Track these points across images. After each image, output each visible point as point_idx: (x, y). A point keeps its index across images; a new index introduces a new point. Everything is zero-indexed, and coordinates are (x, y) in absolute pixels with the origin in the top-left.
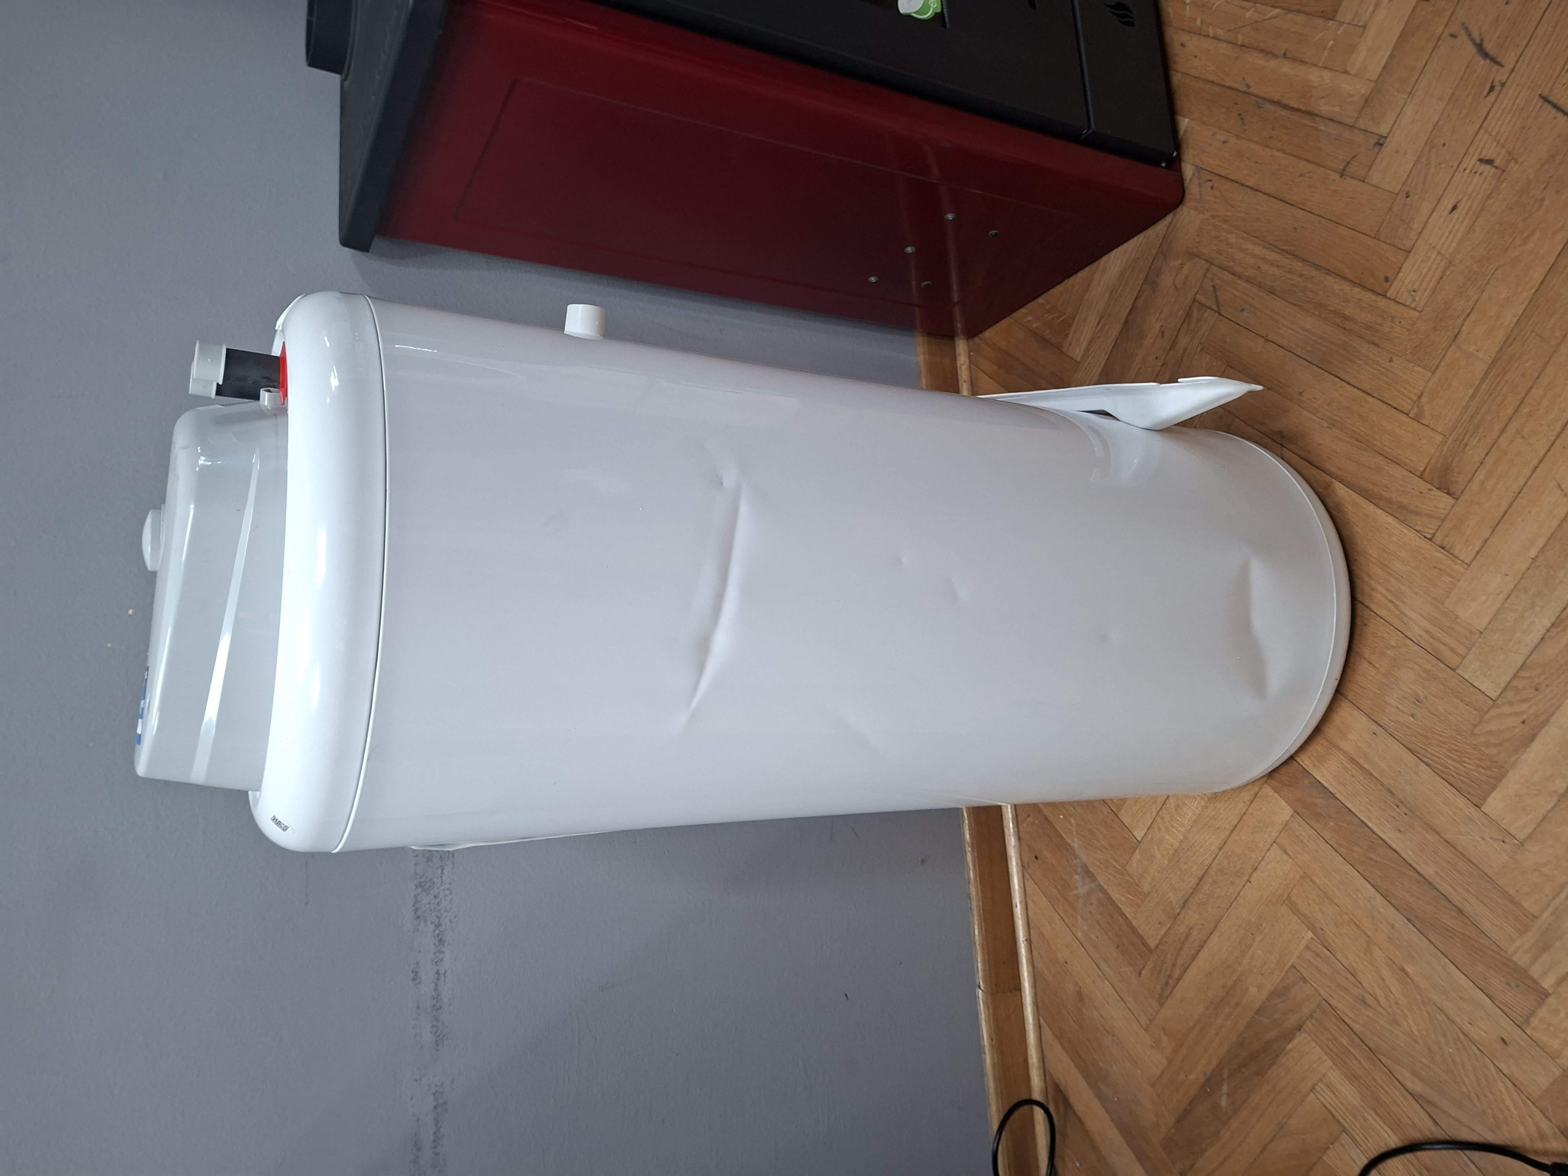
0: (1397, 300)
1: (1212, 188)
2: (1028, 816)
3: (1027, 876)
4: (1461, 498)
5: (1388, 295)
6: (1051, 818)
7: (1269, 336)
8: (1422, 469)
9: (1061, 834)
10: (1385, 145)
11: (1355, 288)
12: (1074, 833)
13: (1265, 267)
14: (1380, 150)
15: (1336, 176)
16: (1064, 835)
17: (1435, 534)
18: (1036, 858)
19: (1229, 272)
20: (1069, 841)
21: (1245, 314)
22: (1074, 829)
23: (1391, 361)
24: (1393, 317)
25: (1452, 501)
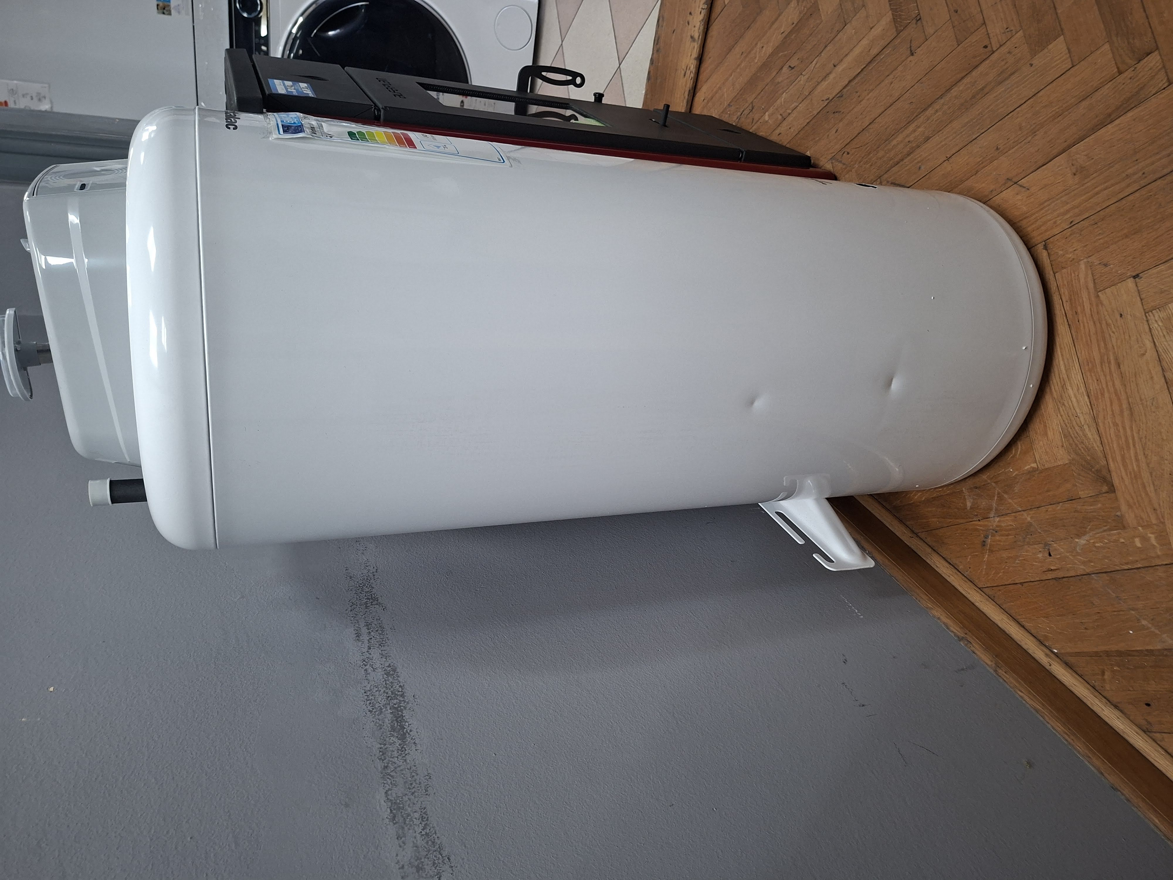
0: (1002, 44)
1: (848, 153)
2: (1103, 673)
3: (1158, 736)
4: (1159, 45)
5: (995, 49)
6: (1122, 646)
7: (948, 156)
8: (1116, 70)
9: (1147, 650)
10: (922, 18)
11: (972, 74)
12: (1157, 632)
13: (911, 138)
14: (922, 23)
15: (911, 58)
16: (1150, 647)
17: (1168, 79)
18: (1148, 705)
19: (894, 167)
20: (1159, 647)
21: (923, 167)
22: (1153, 629)
23: (1031, 65)
24: (1009, 53)
25: (1156, 53)
